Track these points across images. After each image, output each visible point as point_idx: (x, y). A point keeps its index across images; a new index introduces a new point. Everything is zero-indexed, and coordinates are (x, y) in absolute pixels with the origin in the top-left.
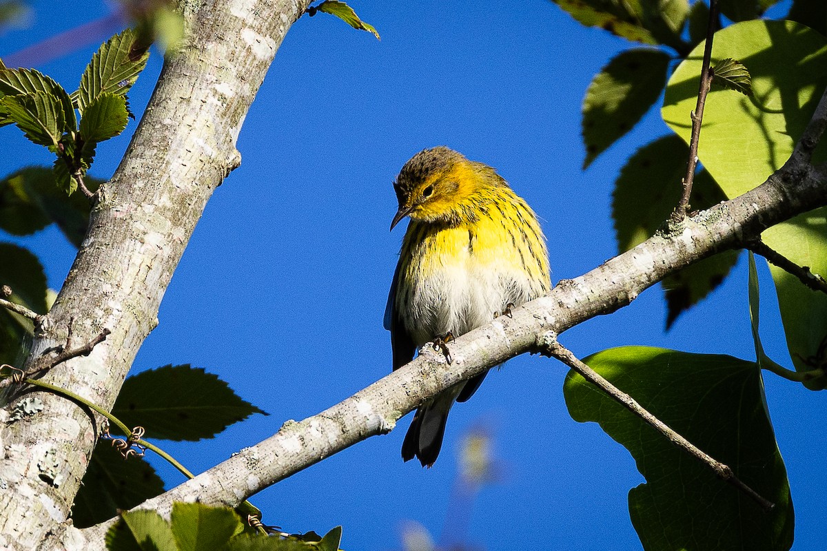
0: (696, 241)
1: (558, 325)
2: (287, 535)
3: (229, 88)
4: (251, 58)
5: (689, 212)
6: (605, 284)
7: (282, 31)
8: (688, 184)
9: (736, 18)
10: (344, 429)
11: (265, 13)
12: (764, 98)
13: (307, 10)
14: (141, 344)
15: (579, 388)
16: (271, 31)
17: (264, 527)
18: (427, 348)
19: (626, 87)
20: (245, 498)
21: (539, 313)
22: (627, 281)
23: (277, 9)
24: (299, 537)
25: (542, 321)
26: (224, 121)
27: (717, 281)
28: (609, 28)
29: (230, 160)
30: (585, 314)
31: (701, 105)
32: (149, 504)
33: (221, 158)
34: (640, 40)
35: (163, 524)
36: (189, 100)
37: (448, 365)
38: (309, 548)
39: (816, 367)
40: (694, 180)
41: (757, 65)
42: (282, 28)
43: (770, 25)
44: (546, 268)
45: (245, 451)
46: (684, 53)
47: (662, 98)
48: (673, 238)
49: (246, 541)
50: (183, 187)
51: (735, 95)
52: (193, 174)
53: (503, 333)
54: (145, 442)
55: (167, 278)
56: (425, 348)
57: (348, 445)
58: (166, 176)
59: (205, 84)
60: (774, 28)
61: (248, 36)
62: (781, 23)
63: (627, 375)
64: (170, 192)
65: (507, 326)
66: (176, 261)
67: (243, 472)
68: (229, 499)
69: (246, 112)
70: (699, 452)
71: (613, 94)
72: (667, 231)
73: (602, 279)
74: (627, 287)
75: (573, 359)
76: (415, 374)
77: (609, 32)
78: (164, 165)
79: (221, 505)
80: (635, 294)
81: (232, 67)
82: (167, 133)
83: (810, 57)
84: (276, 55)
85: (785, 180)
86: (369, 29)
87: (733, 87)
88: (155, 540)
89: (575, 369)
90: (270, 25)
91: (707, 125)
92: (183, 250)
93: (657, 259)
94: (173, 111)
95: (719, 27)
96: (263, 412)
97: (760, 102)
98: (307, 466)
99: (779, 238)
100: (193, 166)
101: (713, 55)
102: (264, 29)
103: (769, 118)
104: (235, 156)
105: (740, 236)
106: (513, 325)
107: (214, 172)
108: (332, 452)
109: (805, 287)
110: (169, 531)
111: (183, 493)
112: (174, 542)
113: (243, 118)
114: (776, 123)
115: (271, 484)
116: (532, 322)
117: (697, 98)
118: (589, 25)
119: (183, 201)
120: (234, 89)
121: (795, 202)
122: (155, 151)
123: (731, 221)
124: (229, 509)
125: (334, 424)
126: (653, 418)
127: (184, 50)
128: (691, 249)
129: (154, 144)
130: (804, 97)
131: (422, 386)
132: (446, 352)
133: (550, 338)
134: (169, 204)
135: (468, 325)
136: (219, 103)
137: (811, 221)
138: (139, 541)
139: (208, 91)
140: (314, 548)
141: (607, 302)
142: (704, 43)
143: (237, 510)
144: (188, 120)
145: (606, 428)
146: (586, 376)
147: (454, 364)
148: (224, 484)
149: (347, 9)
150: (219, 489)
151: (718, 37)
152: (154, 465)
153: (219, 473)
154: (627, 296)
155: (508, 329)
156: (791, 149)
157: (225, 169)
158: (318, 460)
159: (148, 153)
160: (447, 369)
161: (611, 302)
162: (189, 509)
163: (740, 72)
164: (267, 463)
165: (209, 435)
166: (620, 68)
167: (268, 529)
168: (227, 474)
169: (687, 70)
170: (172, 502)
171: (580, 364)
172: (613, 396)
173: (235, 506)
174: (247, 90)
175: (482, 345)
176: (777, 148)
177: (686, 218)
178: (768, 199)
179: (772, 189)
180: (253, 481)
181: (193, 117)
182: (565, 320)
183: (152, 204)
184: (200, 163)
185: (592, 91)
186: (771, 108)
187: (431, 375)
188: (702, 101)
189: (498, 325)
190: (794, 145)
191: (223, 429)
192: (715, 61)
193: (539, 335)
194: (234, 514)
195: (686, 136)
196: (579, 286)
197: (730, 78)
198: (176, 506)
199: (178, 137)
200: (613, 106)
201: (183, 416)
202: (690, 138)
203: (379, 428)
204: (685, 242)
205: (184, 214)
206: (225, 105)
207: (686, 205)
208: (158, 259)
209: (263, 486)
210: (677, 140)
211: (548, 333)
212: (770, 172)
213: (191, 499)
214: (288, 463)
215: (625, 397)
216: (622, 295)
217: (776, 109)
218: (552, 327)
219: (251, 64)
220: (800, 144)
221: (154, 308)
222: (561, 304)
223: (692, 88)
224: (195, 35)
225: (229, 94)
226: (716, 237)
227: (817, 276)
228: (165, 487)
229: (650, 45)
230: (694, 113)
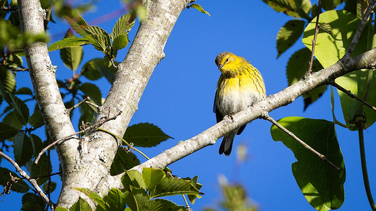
0: (314, 82)
1: (268, 110)
2: (180, 178)
3: (161, 32)
4: (168, 22)
5: (311, 73)
6: (284, 96)
7: (179, 14)
8: (311, 64)
9: (326, 9)
10: (199, 144)
11: (173, 8)
12: (336, 36)
13: (186, 7)
14: (132, 116)
15: (275, 130)
16: (175, 14)
17: (173, 175)
18: (226, 117)
19: (291, 32)
20: (166, 166)
21: (262, 106)
22: (291, 95)
23: (177, 6)
24: (184, 179)
25: (263, 108)
26: (159, 43)
27: (320, 95)
28: (285, 12)
29: (161, 56)
30: (278, 106)
31: (315, 38)
32: (135, 168)
33: (158, 55)
34: (295, 17)
35: (139, 175)
36: (148, 36)
37: (232, 123)
38: (187, 182)
39: (353, 123)
40: (313, 62)
41: (333, 25)
42: (178, 13)
43: (337, 11)
44: (265, 90)
45: (166, 151)
46: (310, 20)
47: (303, 35)
48: (306, 81)
49: (167, 180)
50: (146, 65)
51: (326, 35)
52: (149, 60)
53: (251, 112)
54: (133, 148)
55: (141, 94)
56: (225, 117)
57: (200, 149)
58: (140, 62)
59: (153, 31)
60: (339, 13)
61: (167, 15)
62: (341, 11)
63: (291, 126)
64: (142, 66)
65: (252, 110)
66: (144, 89)
67: (166, 157)
68: (161, 166)
69: (167, 40)
70: (315, 151)
71: (286, 34)
72: (304, 79)
73: (283, 95)
74: (291, 97)
75: (274, 121)
76: (222, 126)
77: (285, 14)
78: (140, 57)
79: (159, 169)
80: (294, 100)
81: (162, 25)
82: (141, 47)
83: (351, 22)
84: (177, 21)
85: (343, 62)
86: (207, 13)
87: (326, 32)
88: (137, 180)
89: (274, 124)
90: (175, 12)
91: (317, 44)
92: (146, 85)
93: (301, 88)
94: (143, 40)
95: (321, 12)
96: (172, 138)
97: (334, 37)
98: (187, 155)
99: (341, 81)
100: (150, 57)
101: (319, 22)
102: (172, 13)
103: (337, 42)
104: (163, 55)
105: (328, 81)
106: (254, 109)
107: (156, 60)
108: (195, 151)
109: (349, 97)
110: (142, 177)
111: (146, 165)
112: (143, 181)
113: (166, 42)
114: (340, 44)
115: (175, 161)
116: (260, 109)
117: (314, 35)
118: (279, 12)
119: (146, 69)
120: (163, 33)
121: (346, 70)
122: (137, 53)
123: (325, 76)
124: (161, 170)
125: (196, 142)
126: (300, 140)
127: (146, 20)
128: (312, 85)
129: (137, 50)
130: (349, 35)
131: (224, 130)
132: (232, 118)
133: (266, 114)
134: (141, 70)
135: (239, 110)
136: (158, 37)
137: (351, 75)
138: (132, 180)
139: (154, 33)
140: (189, 182)
141: (285, 102)
142: (316, 17)
143: (164, 170)
144: (148, 43)
145: (284, 143)
146: (278, 126)
147: (235, 122)
148: (160, 161)
149: (199, 7)
150: (158, 163)
151: (321, 15)
152: (137, 155)
153: (158, 158)
154: (291, 100)
155: (252, 111)
156: (345, 52)
157: (160, 59)
158: (191, 153)
159: (135, 53)
160: (232, 124)
161: (286, 102)
162: (148, 170)
163: (328, 27)
164: (174, 155)
165: (155, 145)
166: (290, 25)
167: (174, 176)
168: (161, 158)
169: (311, 26)
170: (143, 168)
171: (276, 122)
172: (286, 133)
173: (163, 169)
174: (167, 33)
175: (244, 116)
176: (340, 52)
177: (311, 75)
178: (337, 68)
179: (339, 65)
180: (169, 161)
181: (149, 41)
182: (271, 108)
183: (136, 70)
184: (151, 57)
185: (280, 33)
186: (338, 39)
187: (227, 126)
188: (316, 36)
189: (249, 110)
190: (346, 51)
191: (159, 143)
192: (320, 23)
193: (262, 113)
194: (163, 171)
195: (310, 48)
196: (276, 97)
197: (325, 29)
198: (144, 169)
199: (144, 48)
200: (286, 38)
201: (146, 139)
202: (312, 49)
203: (210, 143)
204: (310, 83)
205: (146, 73)
206: (160, 38)
207: (310, 70)
208: (138, 88)
209: (172, 162)
210: (307, 49)
211: (265, 112)
212: (338, 60)
213: (149, 166)
214: (180, 155)
215: (290, 133)
216: (289, 100)
217: (340, 39)
218: (267, 110)
219: (168, 24)
220: (347, 51)
221: (136, 104)
222: (269, 103)
223: (312, 32)
224: (150, 15)
225: (161, 34)
226: (320, 81)
227: (353, 93)
228: (140, 163)
229: (299, 18)
230: (313, 40)
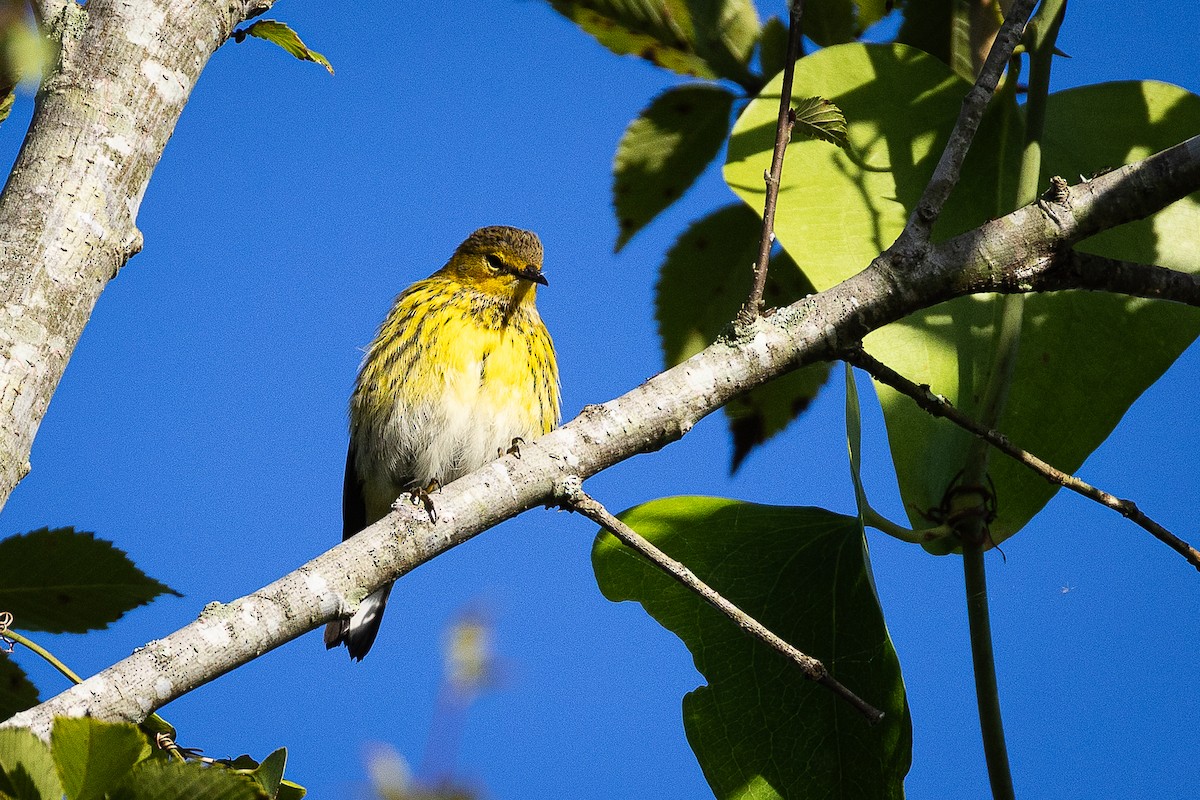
0: (772, 350)
1: (583, 468)
2: (211, 760)
3: (125, 143)
4: (155, 100)
5: (762, 310)
6: (648, 410)
7: (198, 64)
8: (761, 272)
9: (823, 42)
10: (289, 615)
11: (175, 39)
12: (865, 151)
13: (232, 34)
14: (7, 497)
15: (613, 554)
16: (183, 63)
17: (179, 749)
18: (403, 501)
19: (673, 139)
20: (152, 711)
21: (557, 451)
22: (678, 405)
23: (190, 32)
24: (228, 764)
25: (561, 463)
26: (119, 188)
27: (800, 405)
28: (649, 56)
29: (128, 243)
30: (621, 452)
31: (779, 162)
32: (21, 719)
33: (115, 240)
34: (692, 73)
35: (39, 747)
36: (70, 160)
37: (431, 525)
38: (242, 778)
39: (940, 523)
40: (771, 265)
41: (854, 105)
42: (198, 59)
43: (871, 49)
45: (151, 646)
46: (753, 89)
47: (724, 152)
48: (742, 347)
49: (155, 769)
50: (62, 281)
51: (824, 148)
52: (76, 262)
53: (507, 479)
54: (13, 634)
55: (42, 405)
56: (399, 502)
57: (295, 636)
58: (37, 269)
59: (92, 138)
60: (879, 54)
61: (152, 70)
62: (888, 48)
63: (680, 535)
64: (45, 287)
65: (513, 469)
66: (54, 383)
67: (149, 674)
68: (131, 712)
69: (149, 176)
70: (780, 641)
71: (656, 147)
72: (733, 337)
73: (643, 403)
74: (678, 415)
75: (605, 514)
76: (387, 537)
77: (650, 62)
78: (36, 250)
79: (119, 720)
80: (689, 424)
81: (130, 113)
82: (39, 205)
83: (928, 93)
84: (190, 97)
85: (895, 265)
86: (319, 59)
87: (822, 136)
88: (28, 769)
89: (607, 528)
90: (182, 54)
91: (787, 189)
92: (63, 367)
93: (719, 375)
94: (48, 176)
95: (801, 54)
96: (174, 593)
97: (859, 156)
98: (238, 664)
99: (887, 344)
100: (76, 252)
101: (794, 93)
102: (173, 61)
103: (871, 179)
104: (136, 237)
105: (834, 343)
106: (521, 468)
107: (105, 259)
108: (273, 645)
109: (925, 412)
110: (48, 757)
111: (66, 705)
112: (55, 772)
113: (144, 185)
114: (883, 186)
115: (189, 690)
116: (547, 464)
117: (772, 152)
118: (621, 52)
119: (62, 299)
120: (133, 144)
121: (909, 296)
122: (24, 231)
123: (821, 322)
124: (131, 725)
125: (275, 607)
126: (716, 595)
127: (62, 91)
128: (766, 361)
129: (23, 221)
130: (920, 149)
131: (396, 553)
132: (429, 507)
133: (573, 486)
134: (44, 305)
136: (113, 164)
137: (931, 320)
138: (6, 770)
139: (96, 147)
140: (249, 779)
141: (651, 436)
142: (781, 76)
143: (142, 726)
144: (69, 187)
145: (651, 610)
146: (622, 538)
147: (439, 523)
148: (124, 690)
149: (287, 32)
150: (116, 697)
151: (801, 67)
152: (25, 666)
153: (117, 676)
154: (678, 427)
155: (515, 473)
156: (902, 221)
157: (121, 255)
158: (254, 656)
159: (14, 233)
160: (430, 530)
161: (656, 435)
162: (75, 725)
163: (831, 115)
164: (183, 661)
165: (100, 625)
166: (668, 111)
167: (185, 752)
168: (127, 678)
169: (758, 113)
170: (52, 717)
171: (613, 522)
172: (659, 565)
173: (139, 721)
174: (151, 145)
175: (479, 496)
176: (883, 220)
177: (759, 319)
178: (872, 290)
179: (877, 277)
180: (164, 688)
181: (76, 182)
182: (592, 460)
183: (20, 303)
184: (86, 247)
185: (627, 144)
186: (875, 166)
187: (408, 538)
188: (780, 156)
189: (500, 468)
190: (907, 216)
191: (120, 616)
192: (797, 100)
193: (557, 482)
194: (138, 731)
195: (757, 204)
196: (612, 414)
197: (819, 124)
198: (57, 722)
199: (56, 211)
200: (656, 164)
201: (64, 599)
202: (763, 208)
203: (337, 612)
204: (758, 352)
205: (64, 318)
206: (120, 167)
207: (758, 300)
208: (30, 381)
209: (177, 694)
210: (745, 210)
211: (569, 479)
212: (874, 255)
213: (78, 712)
214: (212, 661)
215: (676, 567)
216: (671, 426)
217: (882, 166)
218: (575, 471)
219: (155, 110)
220: (915, 215)
221: (23, 448)
222: (587, 439)
223: (765, 138)
224: (78, 70)
225: (126, 151)
226: (800, 344)
227: (940, 397)
228: (39, 698)
229: (706, 79)
230: (768, 172)
